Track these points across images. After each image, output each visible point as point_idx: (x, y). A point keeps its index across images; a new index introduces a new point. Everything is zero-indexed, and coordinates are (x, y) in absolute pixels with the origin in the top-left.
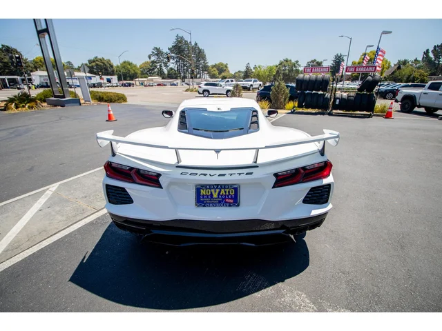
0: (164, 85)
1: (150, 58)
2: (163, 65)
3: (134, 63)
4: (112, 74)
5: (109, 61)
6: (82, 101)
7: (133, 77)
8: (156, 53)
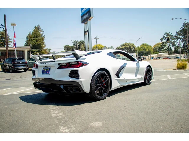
1: (162, 41)
2: (171, 44)
5: (133, 45)
7: (148, 54)
8: (166, 36)
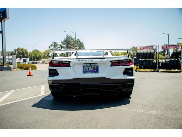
1: (50, 48)
4: (27, 57)
5: (26, 50)
7: (39, 59)
8: (54, 45)
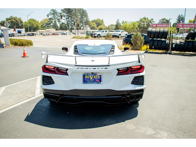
0: (57, 34)
1: (48, 16)
2: (57, 21)
3: (37, 20)
4: (21, 27)
5: (20, 19)
6: (4, 46)
7: (36, 29)
8: (53, 13)
